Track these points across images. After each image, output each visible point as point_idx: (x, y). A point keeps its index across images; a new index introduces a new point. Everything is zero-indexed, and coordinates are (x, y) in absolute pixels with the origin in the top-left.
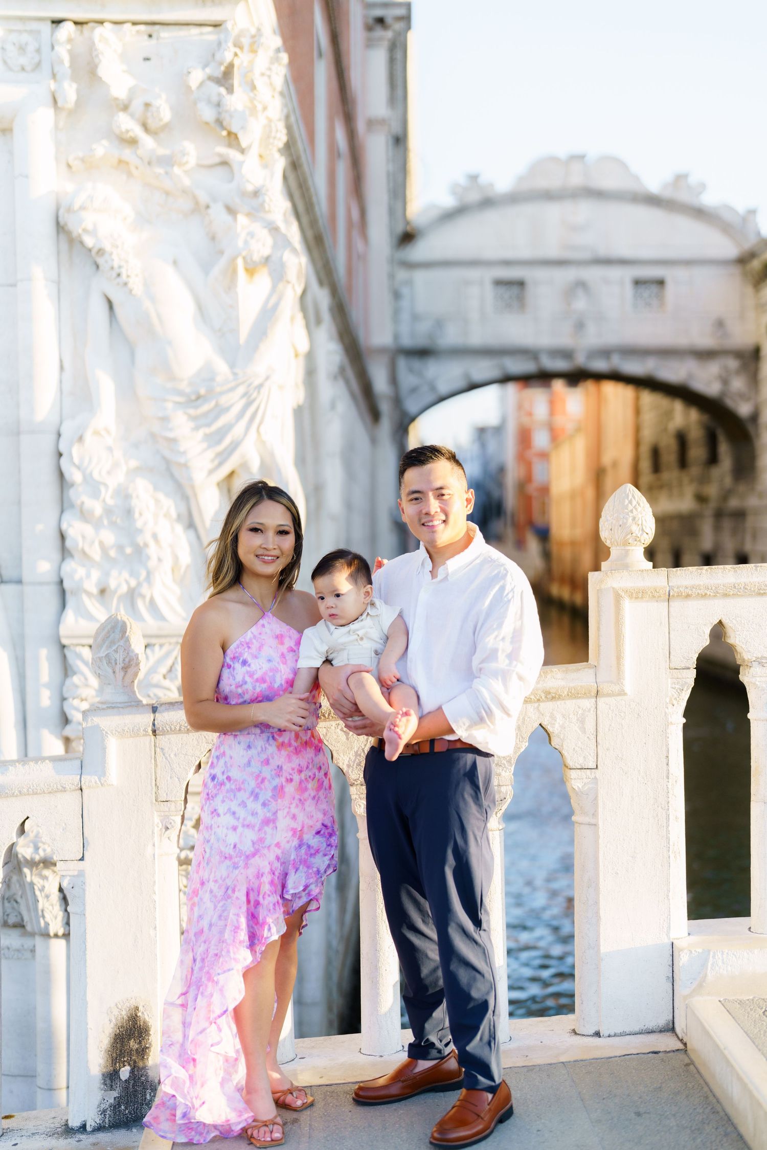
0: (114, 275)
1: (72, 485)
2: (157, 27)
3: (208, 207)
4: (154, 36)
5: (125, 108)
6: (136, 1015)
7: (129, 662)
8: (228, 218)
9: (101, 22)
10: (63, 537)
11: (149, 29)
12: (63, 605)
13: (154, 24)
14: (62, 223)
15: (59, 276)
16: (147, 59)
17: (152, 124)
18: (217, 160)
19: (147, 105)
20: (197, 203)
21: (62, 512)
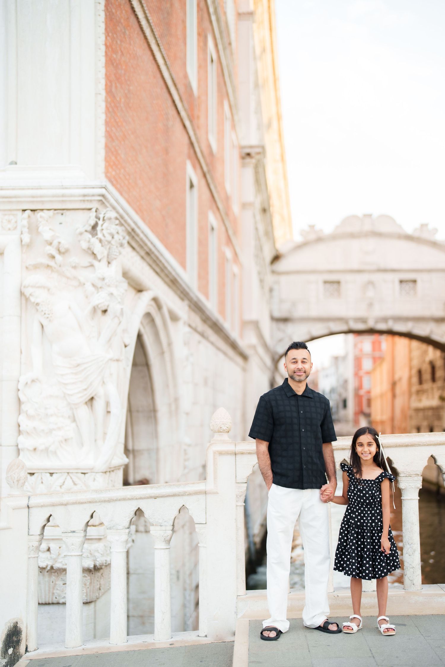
0: (43, 313)
1: (23, 403)
2: (65, 211)
3: (84, 284)
4: (64, 214)
5: (51, 244)
6: (16, 626)
7: (20, 478)
8: (92, 289)
9: (42, 210)
10: (19, 426)
11: (61, 212)
12: (19, 454)
13: (64, 209)
14: (22, 292)
15: (21, 313)
16: (61, 223)
17: (62, 250)
18: (88, 264)
19: (59, 243)
20: (80, 283)
21: (20, 414)
